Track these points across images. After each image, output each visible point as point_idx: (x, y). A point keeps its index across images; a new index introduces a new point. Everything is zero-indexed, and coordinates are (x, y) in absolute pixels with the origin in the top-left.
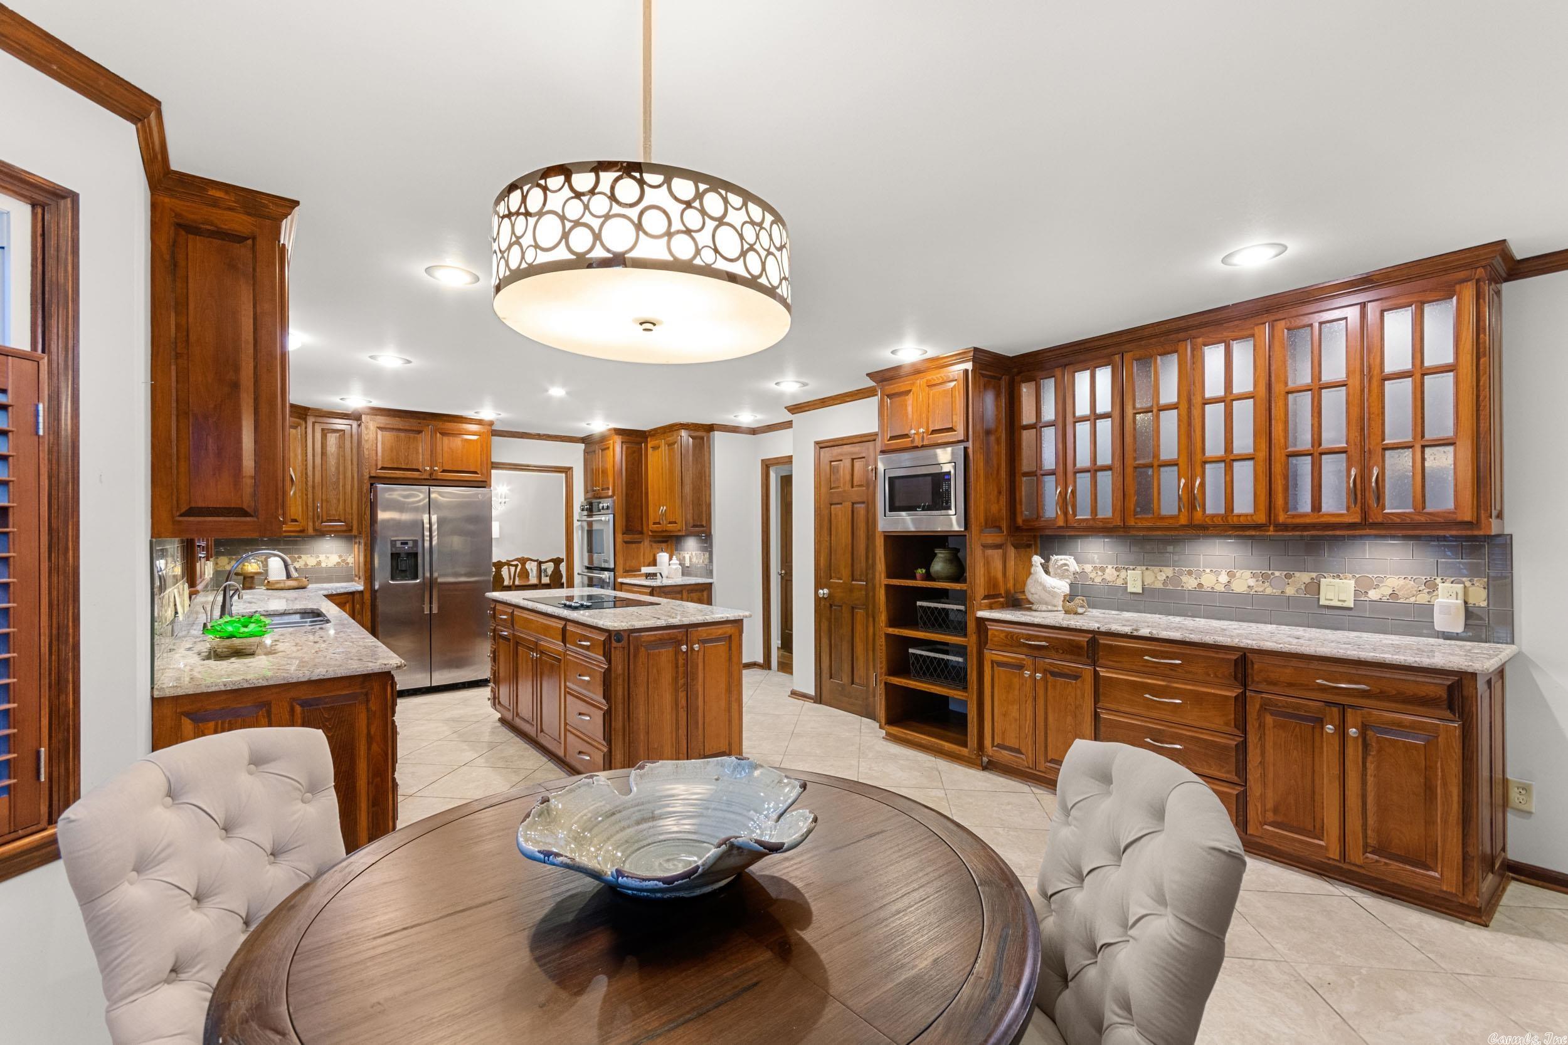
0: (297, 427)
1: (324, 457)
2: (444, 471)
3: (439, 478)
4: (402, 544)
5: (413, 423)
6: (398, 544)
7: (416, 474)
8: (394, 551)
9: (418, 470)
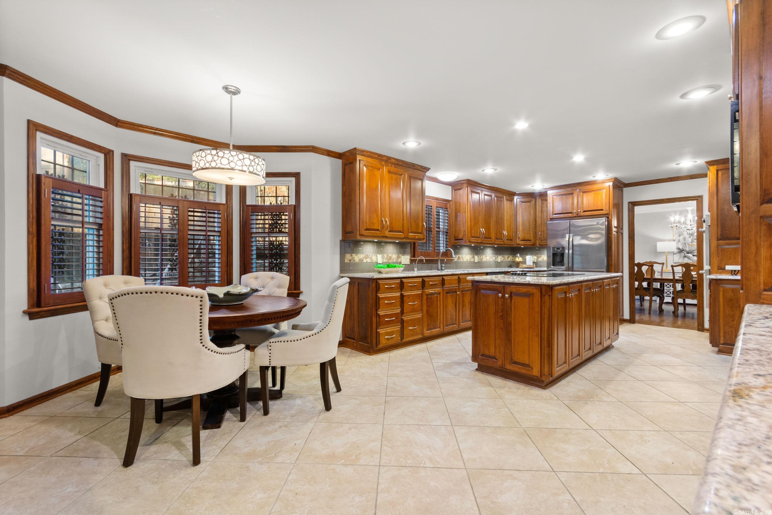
0: (531, 202)
1: (542, 213)
2: (584, 211)
3: (581, 215)
4: (557, 249)
5: (569, 190)
6: (556, 249)
7: (570, 215)
8: (554, 252)
9: (571, 213)
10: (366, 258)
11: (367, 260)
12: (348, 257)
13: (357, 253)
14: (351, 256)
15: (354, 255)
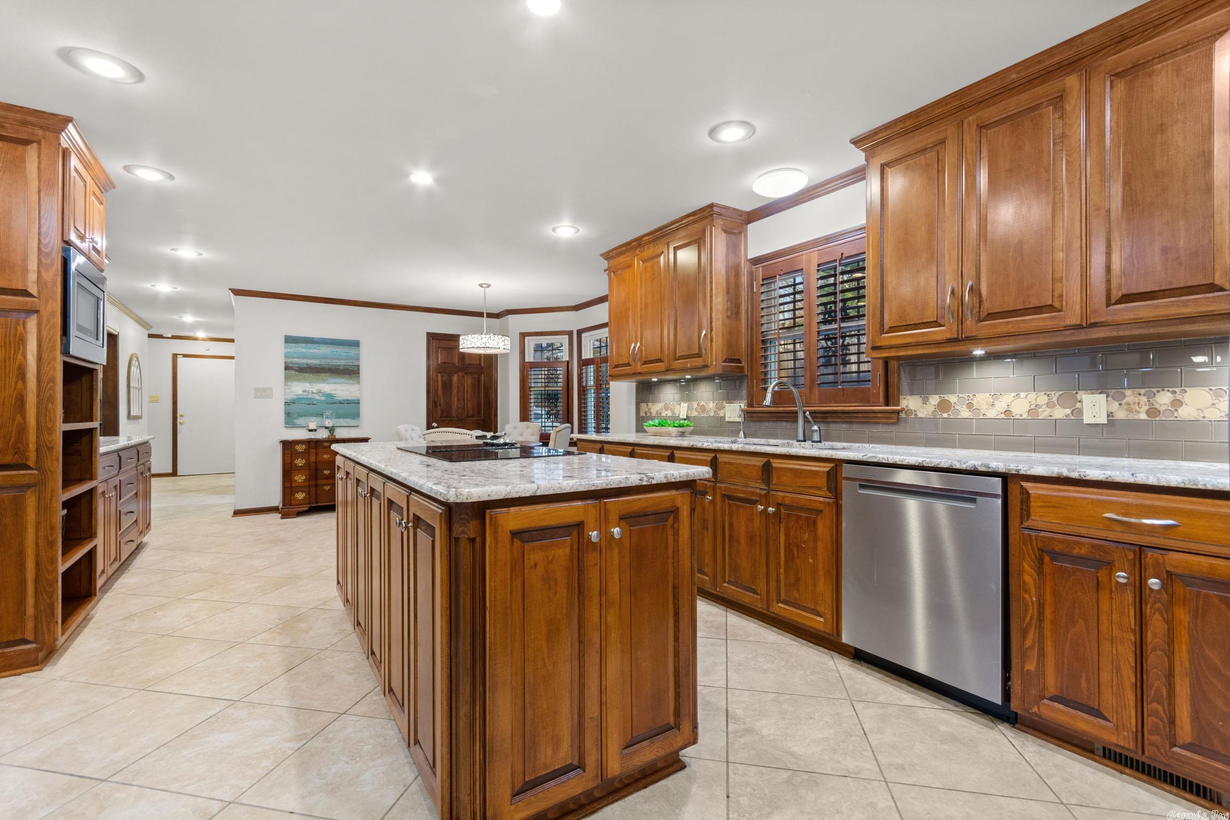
10: (666, 409)
11: (667, 412)
12: (643, 406)
13: (654, 402)
14: (647, 406)
15: (650, 404)
